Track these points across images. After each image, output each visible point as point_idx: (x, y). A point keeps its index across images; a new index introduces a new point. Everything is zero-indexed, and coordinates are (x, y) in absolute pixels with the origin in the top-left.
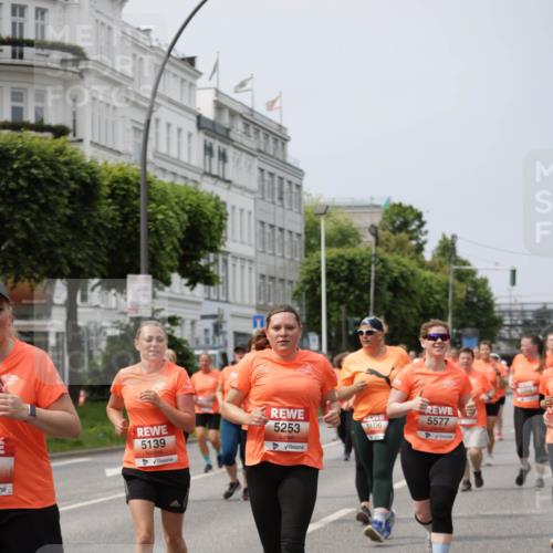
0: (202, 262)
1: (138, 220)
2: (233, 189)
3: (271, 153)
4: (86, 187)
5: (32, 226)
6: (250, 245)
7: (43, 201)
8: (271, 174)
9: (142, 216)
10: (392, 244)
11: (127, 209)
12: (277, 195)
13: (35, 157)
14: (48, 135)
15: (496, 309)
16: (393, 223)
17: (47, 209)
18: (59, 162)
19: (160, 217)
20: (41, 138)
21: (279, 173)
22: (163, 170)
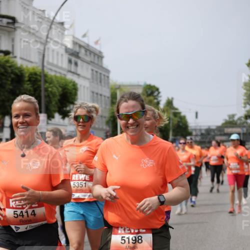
0: (68, 109)
1: (41, 91)
2: (81, 78)
3: (96, 62)
4: (18, 77)
8: (97, 72)
9: (42, 89)
10: (147, 101)
11: (36, 86)
12: (99, 80)
14: (2, 54)
15: (189, 128)
16: (147, 92)
17: (2, 86)
18: (7, 66)
19: (50, 89)
21: (100, 71)
22: (51, 70)
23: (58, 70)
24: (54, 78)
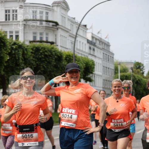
0: (89, 76)
2: (97, 58)
3: (106, 49)
4: (59, 57)
5: (45, 67)
6: (101, 72)
7: (48, 61)
10: (136, 72)
12: (107, 59)
13: (46, 50)
14: (49, 44)
16: (136, 67)
17: (49, 63)
18: (52, 51)
20: (47, 45)
21: (108, 54)
22: (79, 53)
23: (83, 53)
24: (80, 58)
